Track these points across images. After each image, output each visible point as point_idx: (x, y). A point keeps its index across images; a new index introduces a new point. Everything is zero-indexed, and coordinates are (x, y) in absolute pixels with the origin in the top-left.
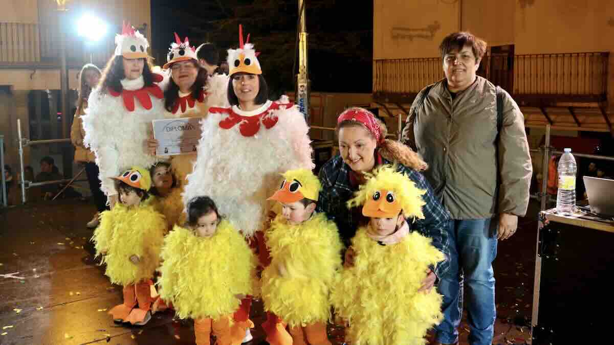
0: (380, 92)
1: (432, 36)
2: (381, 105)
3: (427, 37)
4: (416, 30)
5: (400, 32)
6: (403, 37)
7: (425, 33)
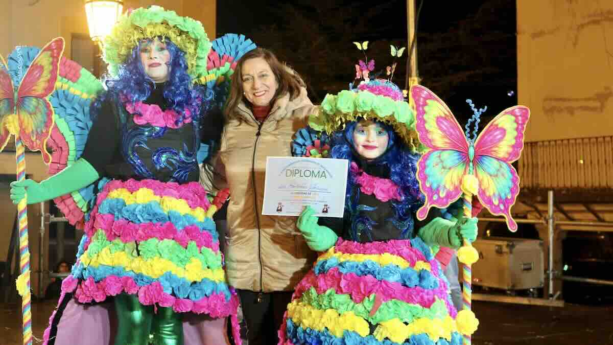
0: (528, 188)
1: (602, 108)
2: (531, 206)
3: (594, 109)
4: (577, 100)
5: (554, 104)
6: (560, 110)
7: (592, 104)
